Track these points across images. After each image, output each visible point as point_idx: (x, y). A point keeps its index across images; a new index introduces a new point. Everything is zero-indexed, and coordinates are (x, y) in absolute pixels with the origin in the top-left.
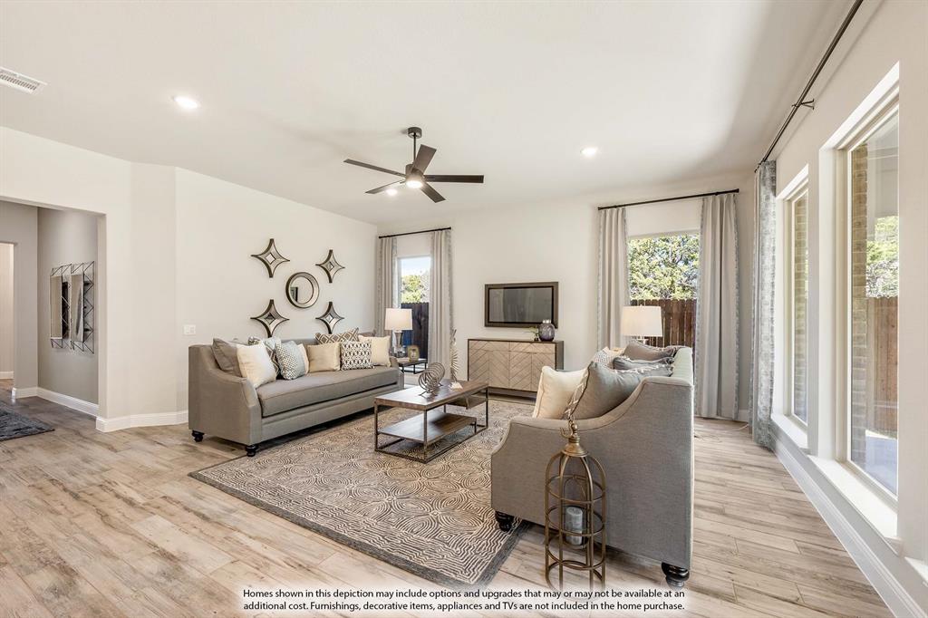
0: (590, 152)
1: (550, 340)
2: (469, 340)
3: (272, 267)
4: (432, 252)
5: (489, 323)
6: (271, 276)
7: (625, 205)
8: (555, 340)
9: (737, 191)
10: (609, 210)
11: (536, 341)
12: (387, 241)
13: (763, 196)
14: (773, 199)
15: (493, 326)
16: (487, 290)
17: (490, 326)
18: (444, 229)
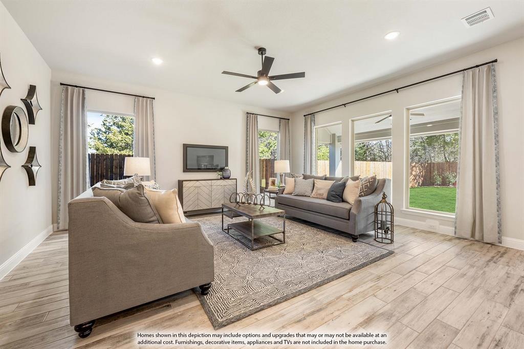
1: (228, 178)
5: (186, 169)
7: (257, 115)
8: (232, 177)
9: (289, 119)
10: (251, 115)
11: (221, 179)
12: (75, 91)
13: (312, 125)
14: (315, 127)
15: (190, 171)
16: (185, 148)
17: (188, 172)
18: (149, 98)
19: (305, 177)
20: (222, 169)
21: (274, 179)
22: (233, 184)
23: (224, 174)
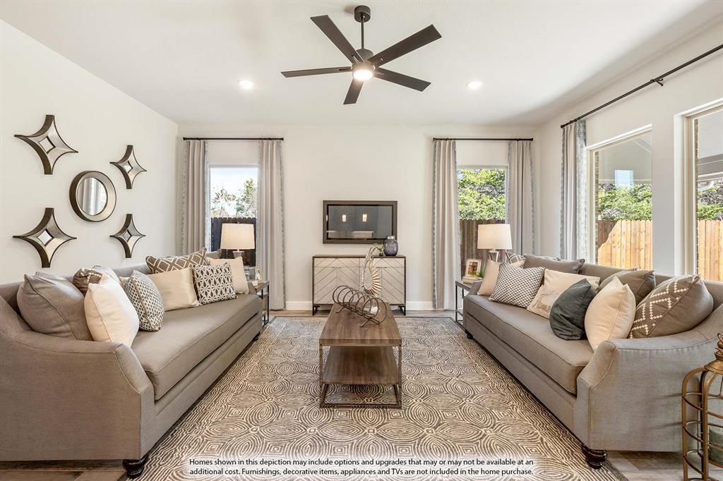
0: (475, 86)
1: (394, 255)
2: (314, 258)
3: (51, 159)
4: (261, 162)
5: (327, 240)
6: (48, 170)
7: (455, 139)
8: (399, 253)
9: (532, 140)
10: (442, 141)
11: (381, 256)
12: (196, 144)
13: (579, 145)
14: (585, 148)
15: (332, 243)
16: (326, 206)
17: (330, 243)
18: (275, 139)
19: (528, 264)
20: (383, 241)
21: (476, 261)
22: (398, 265)
23: (388, 249)
